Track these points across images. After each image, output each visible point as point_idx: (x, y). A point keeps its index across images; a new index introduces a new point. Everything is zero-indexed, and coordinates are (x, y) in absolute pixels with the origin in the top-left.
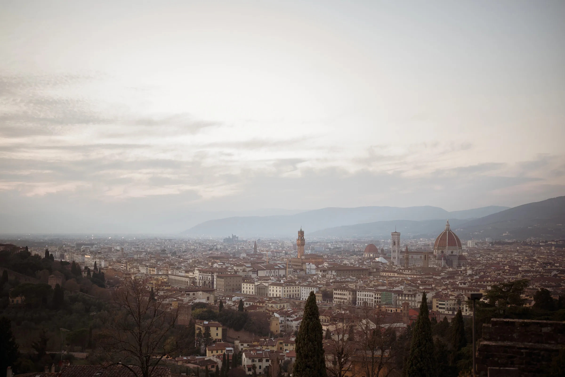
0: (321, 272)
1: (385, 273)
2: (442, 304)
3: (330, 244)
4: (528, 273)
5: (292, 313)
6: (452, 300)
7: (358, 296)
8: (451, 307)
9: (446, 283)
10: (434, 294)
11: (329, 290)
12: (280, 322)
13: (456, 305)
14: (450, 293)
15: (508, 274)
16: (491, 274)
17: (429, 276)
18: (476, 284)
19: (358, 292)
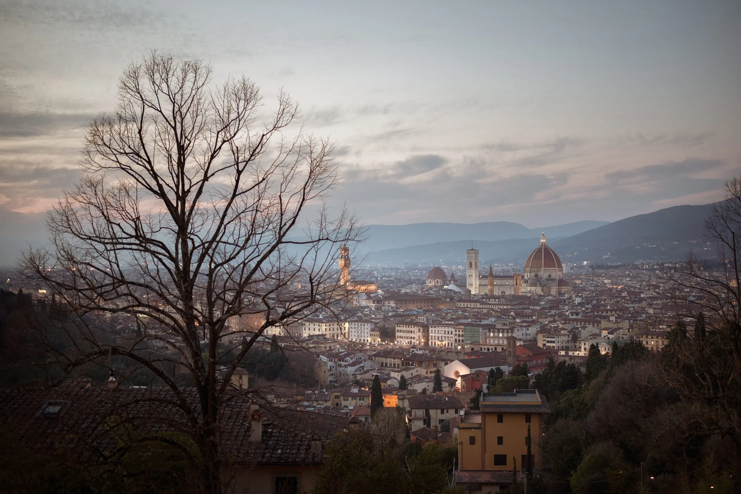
0: (374, 303)
1: (462, 304)
2: (551, 342)
3: (376, 272)
4: (655, 301)
5: (346, 355)
6: (565, 335)
7: (432, 333)
8: (563, 345)
9: (551, 313)
10: (539, 329)
11: (388, 326)
12: (329, 368)
13: (570, 342)
14: (561, 326)
15: (629, 302)
16: (606, 302)
17: (524, 306)
18: (592, 314)
19: (432, 327)
